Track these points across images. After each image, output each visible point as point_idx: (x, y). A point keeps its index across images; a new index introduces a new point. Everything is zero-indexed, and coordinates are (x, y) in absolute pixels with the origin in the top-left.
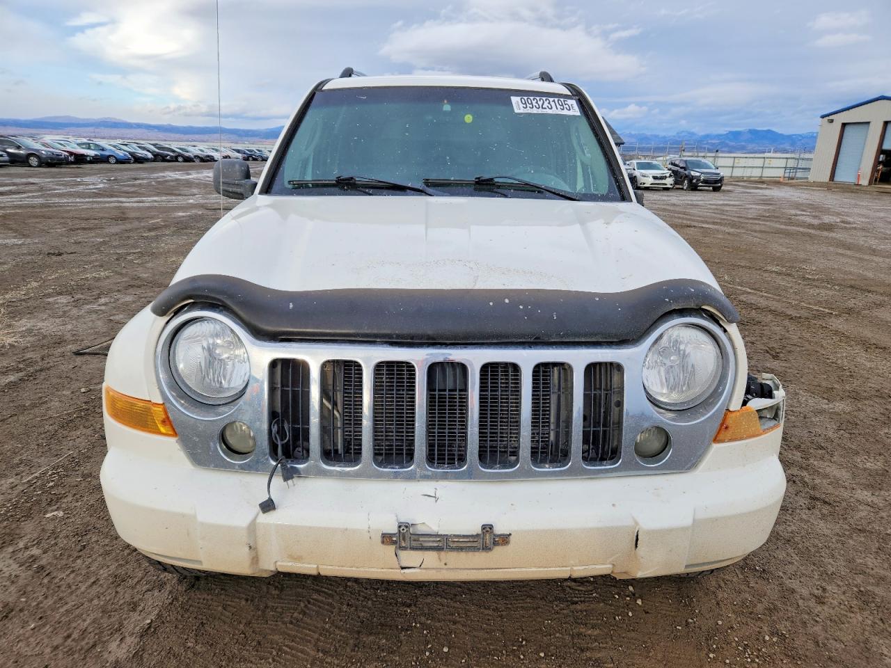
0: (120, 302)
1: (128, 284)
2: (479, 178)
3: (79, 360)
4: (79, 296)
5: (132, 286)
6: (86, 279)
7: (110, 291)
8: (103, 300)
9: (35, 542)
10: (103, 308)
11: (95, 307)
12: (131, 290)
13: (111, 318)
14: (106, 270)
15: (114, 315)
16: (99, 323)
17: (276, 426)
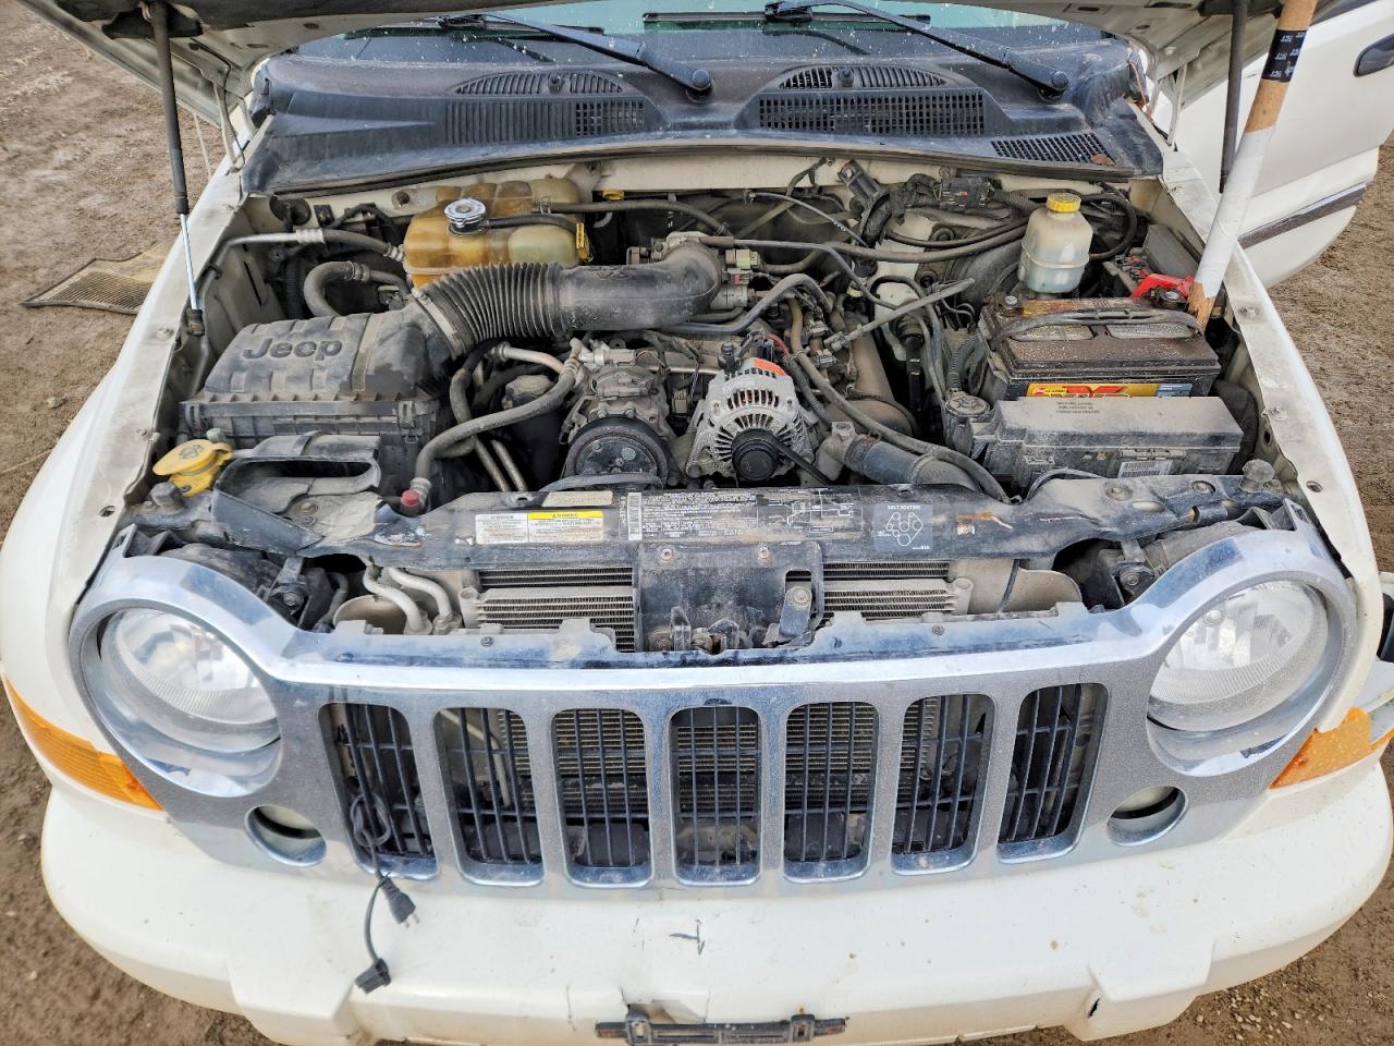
0: (94, 158)
1: (103, 107)
2: (774, 6)
3: (36, 320)
4: (16, 145)
5: (112, 114)
6: (25, 97)
7: (71, 128)
8: (61, 155)
9: (16, 777)
10: (63, 176)
11: (46, 173)
12: (113, 127)
13: (82, 203)
14: (56, 68)
15: (86, 195)
16: (61, 220)
17: (359, 812)
